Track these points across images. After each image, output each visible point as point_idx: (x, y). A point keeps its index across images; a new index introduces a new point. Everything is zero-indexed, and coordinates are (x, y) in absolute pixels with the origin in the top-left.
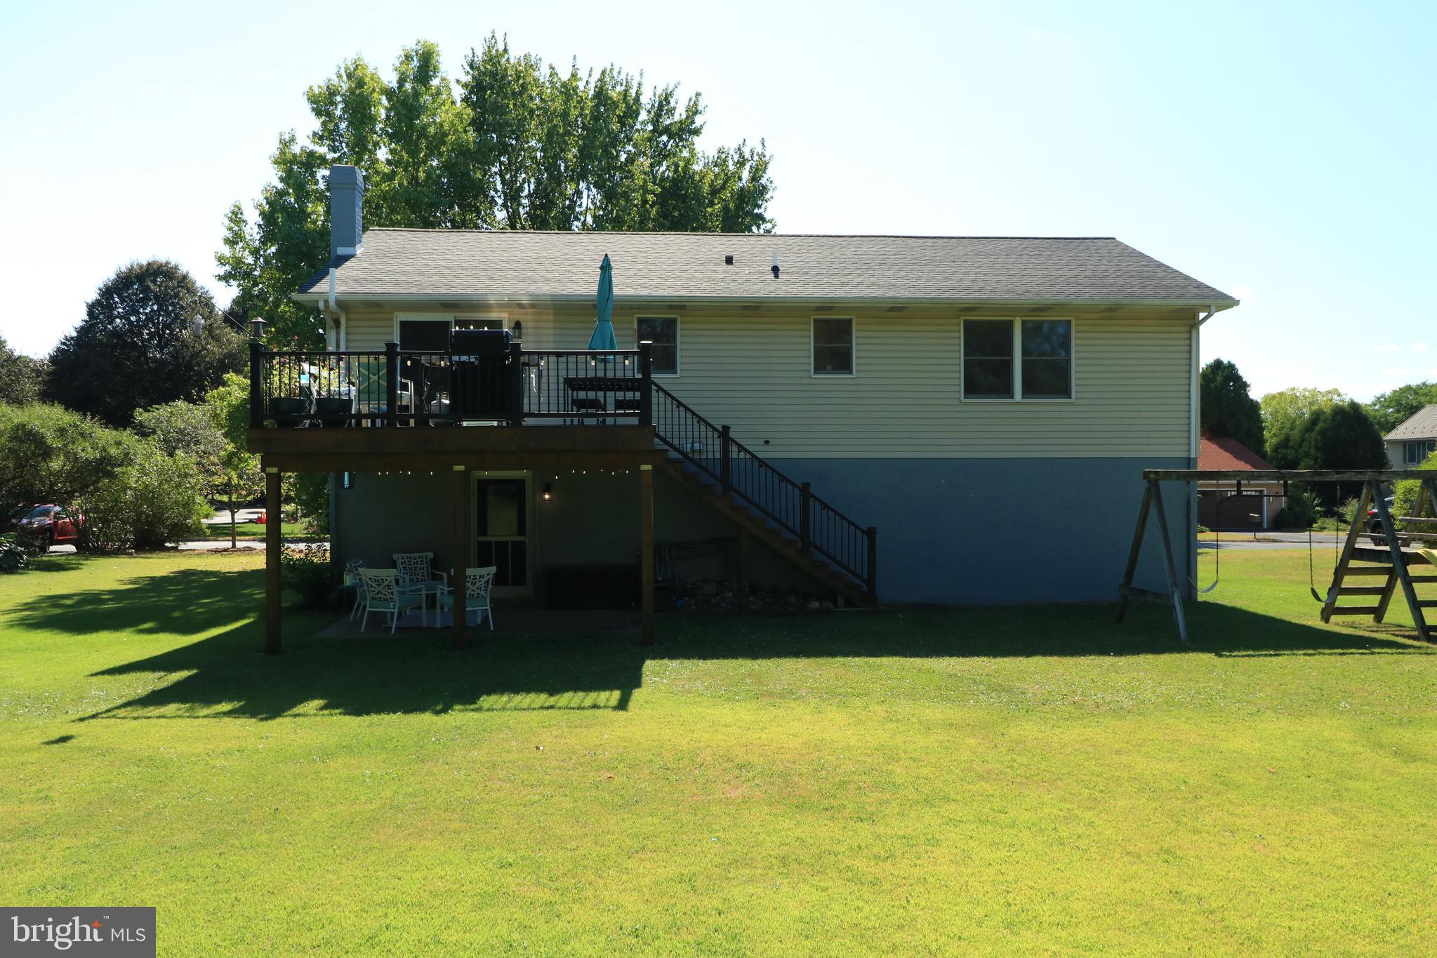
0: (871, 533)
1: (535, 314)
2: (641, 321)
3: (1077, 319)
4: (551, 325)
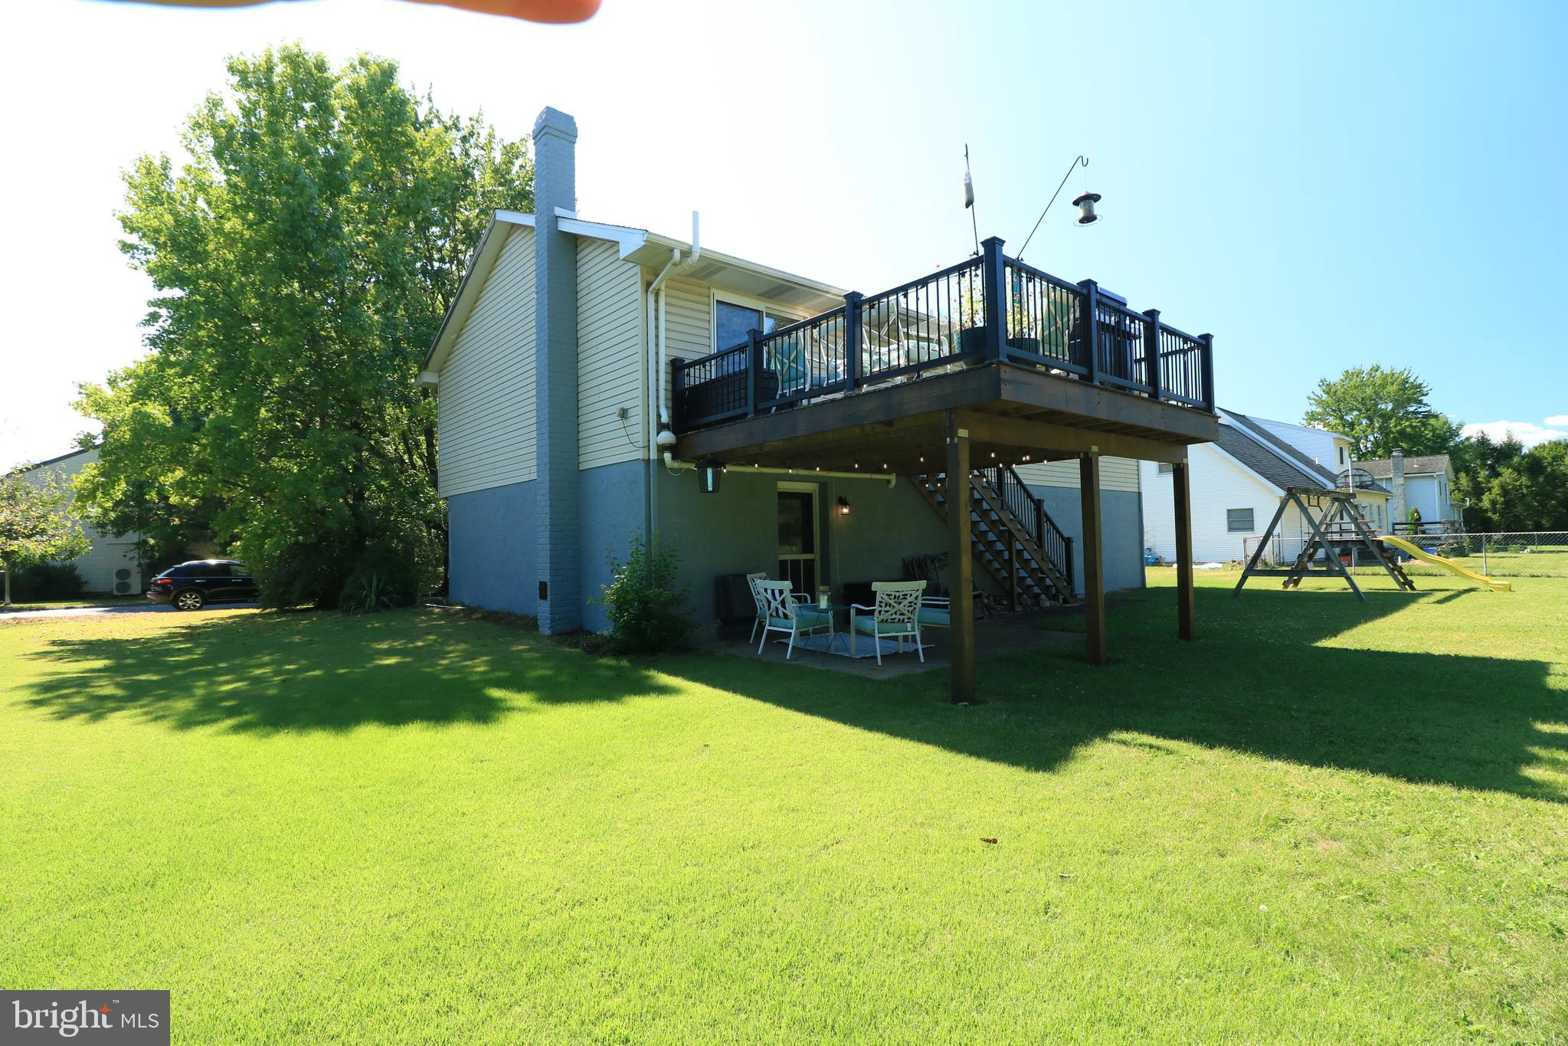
0: (1068, 541)
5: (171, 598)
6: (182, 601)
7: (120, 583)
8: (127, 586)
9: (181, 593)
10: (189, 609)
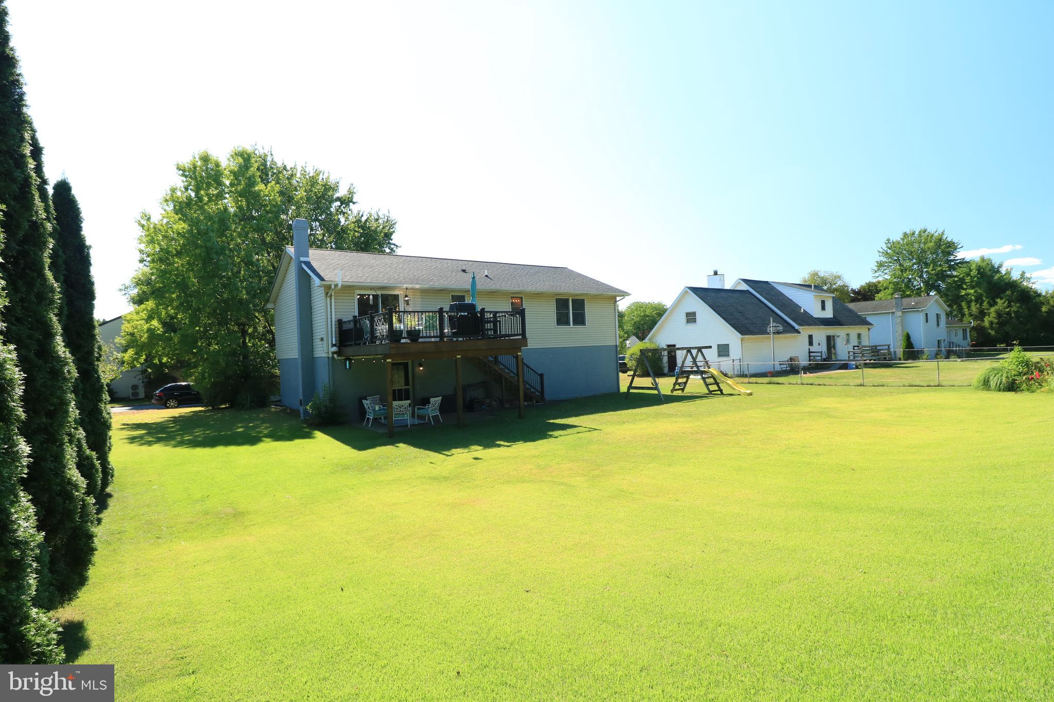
0: (541, 376)
1: (412, 292)
2: (452, 296)
3: (587, 298)
4: (419, 297)
5: (163, 402)
6: (169, 404)
7: (134, 392)
8: (137, 394)
9: (168, 400)
10: (172, 408)
